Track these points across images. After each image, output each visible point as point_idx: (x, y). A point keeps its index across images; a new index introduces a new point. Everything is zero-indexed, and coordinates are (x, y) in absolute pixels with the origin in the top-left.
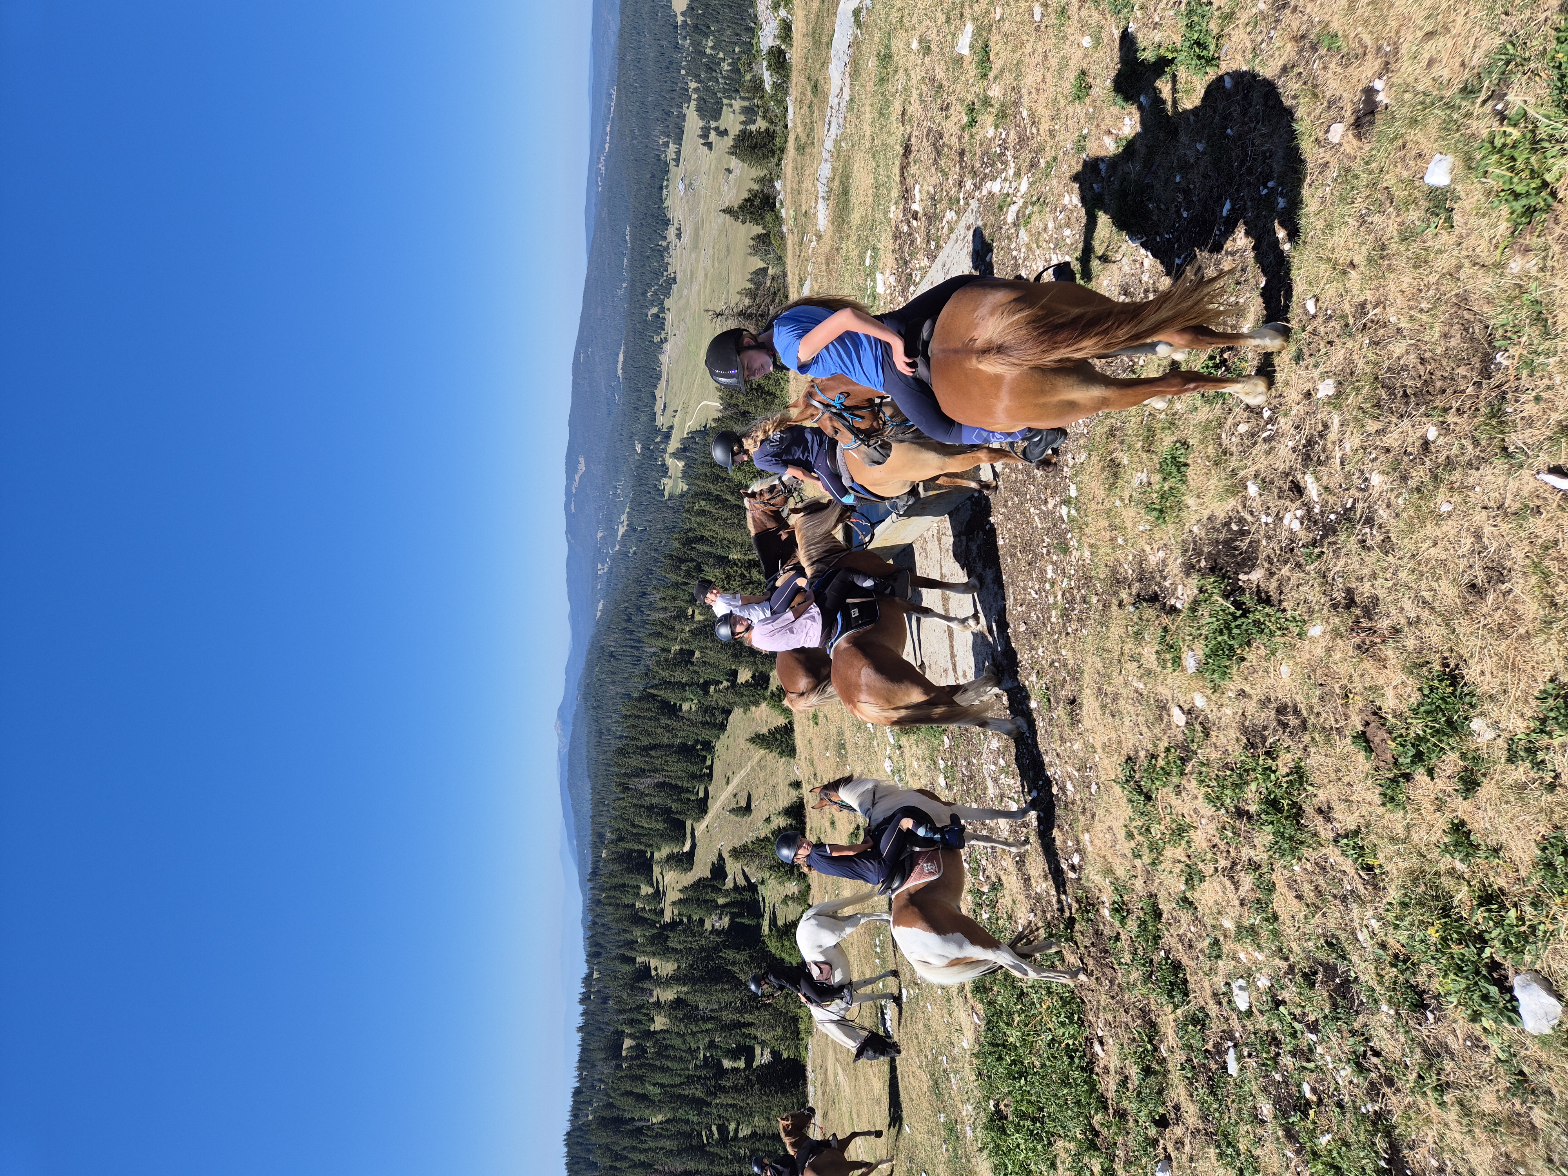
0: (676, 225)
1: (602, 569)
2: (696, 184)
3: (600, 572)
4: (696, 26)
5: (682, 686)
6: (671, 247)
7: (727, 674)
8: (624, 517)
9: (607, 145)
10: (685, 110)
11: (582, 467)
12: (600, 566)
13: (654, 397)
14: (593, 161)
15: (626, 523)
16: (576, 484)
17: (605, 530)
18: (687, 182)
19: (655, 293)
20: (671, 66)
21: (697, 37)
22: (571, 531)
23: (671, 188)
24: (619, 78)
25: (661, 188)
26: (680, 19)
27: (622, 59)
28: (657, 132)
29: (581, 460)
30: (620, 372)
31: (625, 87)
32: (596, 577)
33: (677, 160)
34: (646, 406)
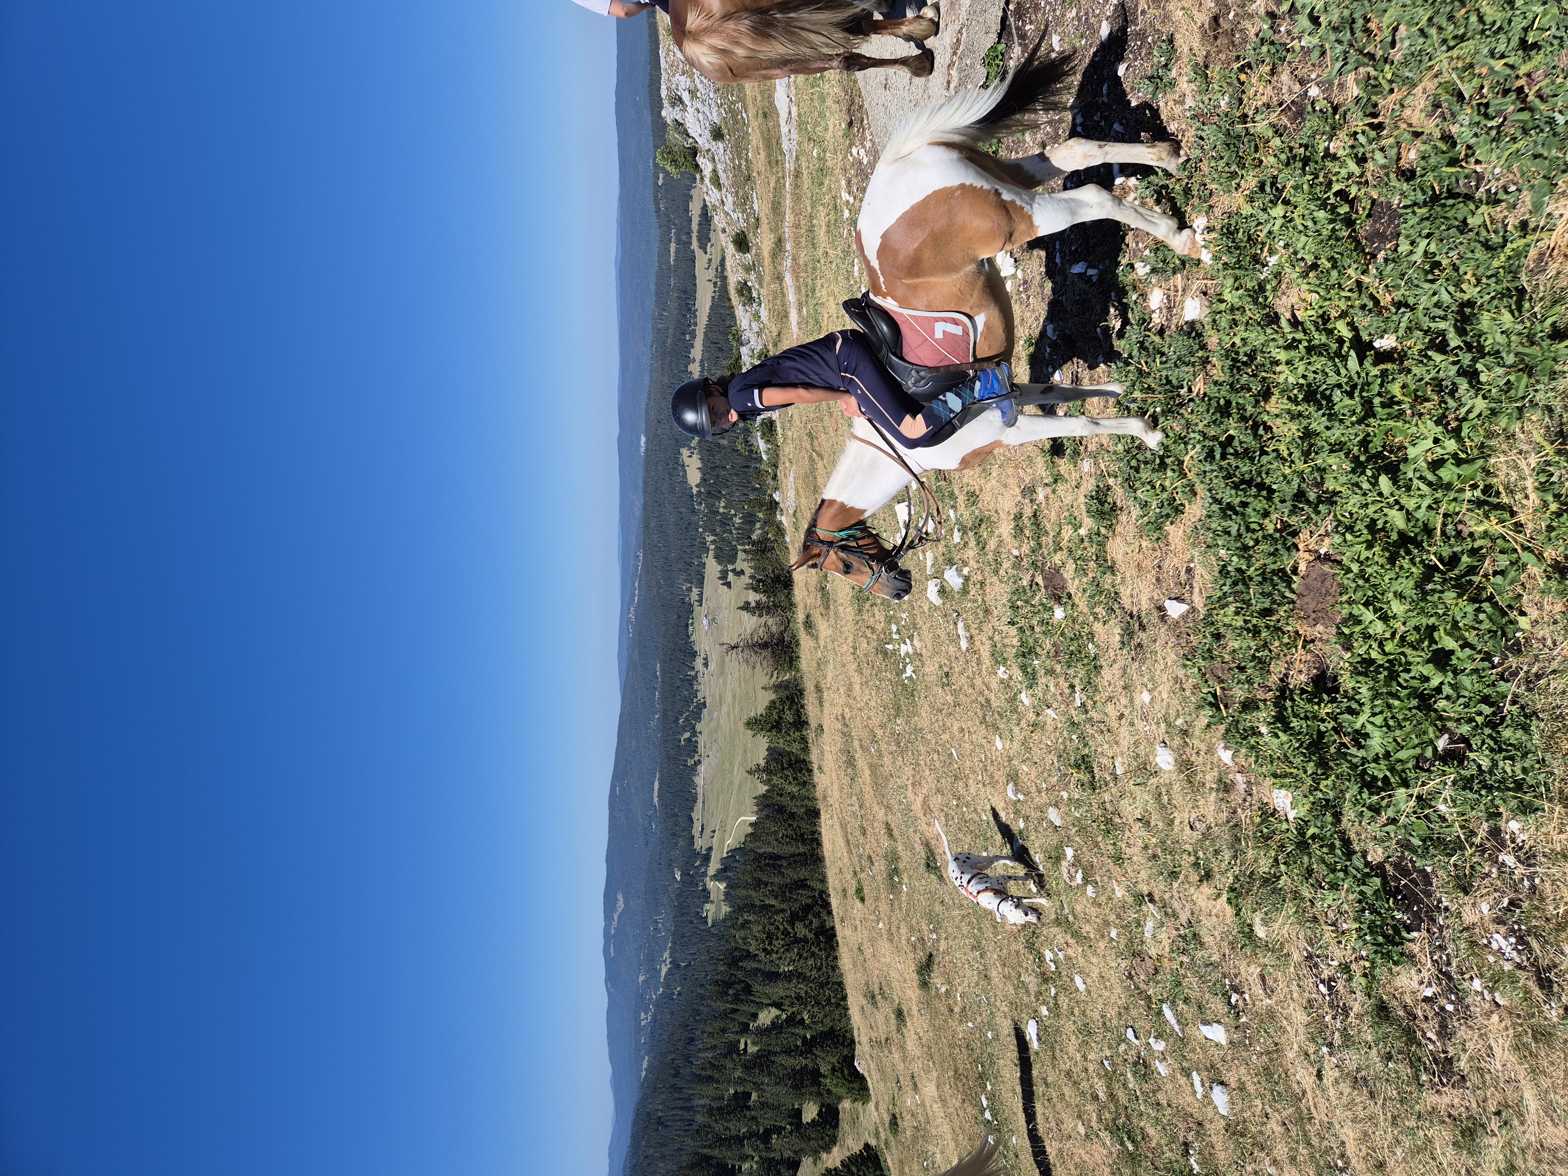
0: (703, 655)
1: (645, 1018)
2: (718, 619)
3: (643, 1023)
4: (709, 493)
5: (739, 1140)
6: (700, 675)
7: (789, 1116)
8: (666, 955)
9: (636, 599)
10: (705, 560)
11: (621, 905)
12: (643, 1016)
13: (691, 820)
14: (624, 612)
15: (669, 960)
16: (615, 924)
17: (647, 972)
18: (710, 618)
19: (687, 719)
20: (690, 526)
21: (711, 501)
22: (611, 978)
23: (696, 625)
24: (644, 542)
25: (687, 626)
26: (695, 490)
27: (647, 527)
28: (680, 581)
29: (620, 897)
30: (656, 800)
31: (648, 547)
32: (639, 1029)
33: (700, 601)
34: (683, 830)
